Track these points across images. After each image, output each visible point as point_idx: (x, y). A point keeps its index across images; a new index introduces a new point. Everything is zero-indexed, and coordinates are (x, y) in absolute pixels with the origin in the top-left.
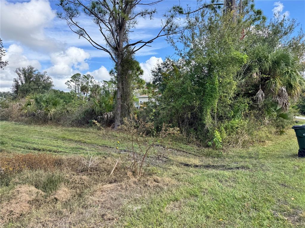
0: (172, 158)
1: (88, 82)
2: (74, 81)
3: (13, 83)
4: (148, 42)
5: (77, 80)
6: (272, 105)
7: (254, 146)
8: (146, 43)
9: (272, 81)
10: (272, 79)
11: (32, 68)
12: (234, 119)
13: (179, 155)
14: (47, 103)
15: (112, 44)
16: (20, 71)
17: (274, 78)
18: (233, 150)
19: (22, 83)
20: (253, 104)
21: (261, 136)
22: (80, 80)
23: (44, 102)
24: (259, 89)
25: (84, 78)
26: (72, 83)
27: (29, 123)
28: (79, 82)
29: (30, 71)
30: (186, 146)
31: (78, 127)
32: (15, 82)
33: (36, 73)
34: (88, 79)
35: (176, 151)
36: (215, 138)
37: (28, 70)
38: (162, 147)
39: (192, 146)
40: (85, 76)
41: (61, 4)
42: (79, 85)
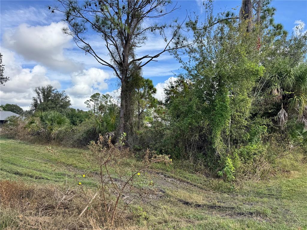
0: (170, 193)
1: (107, 101)
2: (94, 101)
3: (32, 101)
4: (155, 57)
5: (96, 100)
6: (298, 128)
7: (277, 178)
8: (153, 58)
9: (296, 99)
10: (296, 97)
11: (51, 87)
12: (251, 143)
13: (181, 187)
14: (52, 121)
15: (117, 60)
16: (39, 90)
17: (298, 96)
18: (249, 183)
19: (41, 102)
20: (274, 126)
21: (285, 164)
22: (99, 99)
23: (49, 120)
24: (281, 108)
25: (103, 97)
26: (91, 102)
27: (32, 142)
28: (98, 102)
29: (49, 90)
30: (192, 175)
31: (78, 147)
32: (34, 101)
33: (55, 92)
34: (107, 98)
35: (178, 182)
36: (227, 167)
37: (48, 89)
38: (163, 176)
39: (199, 176)
40: (104, 95)
41: (67, 20)
42: (98, 104)
